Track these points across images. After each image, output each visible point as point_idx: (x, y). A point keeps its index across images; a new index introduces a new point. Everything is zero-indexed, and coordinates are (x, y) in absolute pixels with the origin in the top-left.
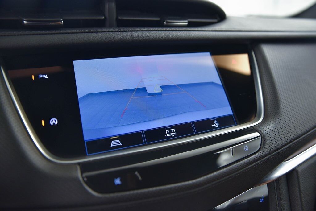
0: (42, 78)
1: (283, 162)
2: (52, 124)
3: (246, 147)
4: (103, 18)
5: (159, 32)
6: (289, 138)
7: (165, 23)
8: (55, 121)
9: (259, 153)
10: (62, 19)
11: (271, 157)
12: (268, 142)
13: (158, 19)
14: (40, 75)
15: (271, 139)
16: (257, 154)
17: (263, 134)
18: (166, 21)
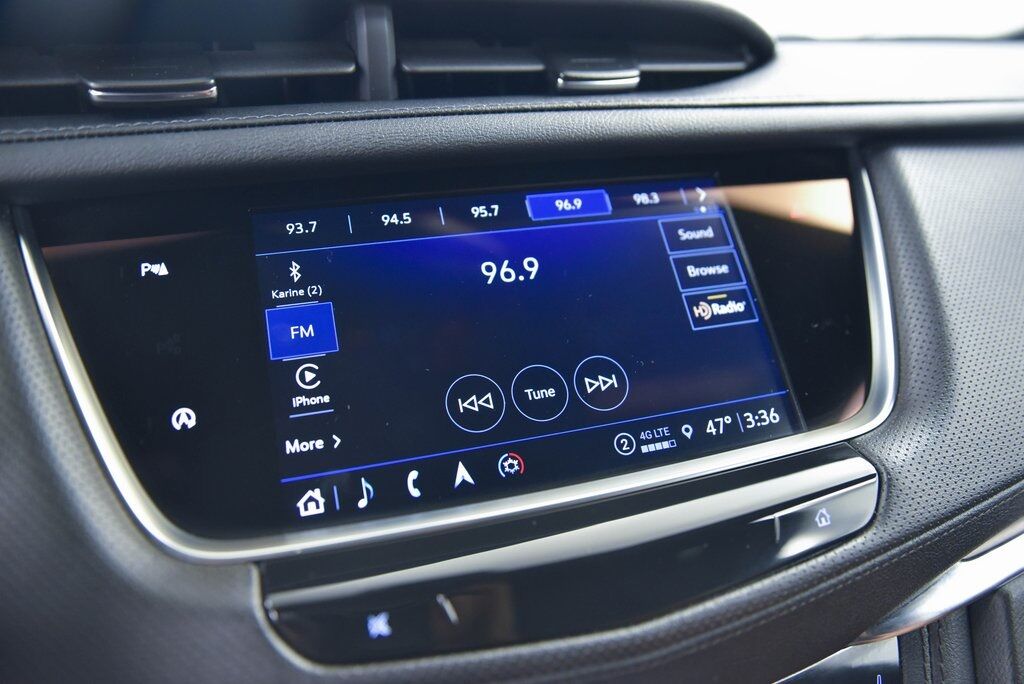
0: (149, 273)
1: (958, 563)
2: (178, 427)
3: (822, 515)
4: (351, 69)
5: (537, 114)
6: (981, 484)
7: (560, 81)
8: (189, 417)
9: (869, 534)
10: (212, 81)
11: (911, 548)
12: (902, 497)
13: (538, 67)
14: (143, 265)
15: (913, 486)
16: (860, 540)
17: (886, 469)
18: (562, 75)
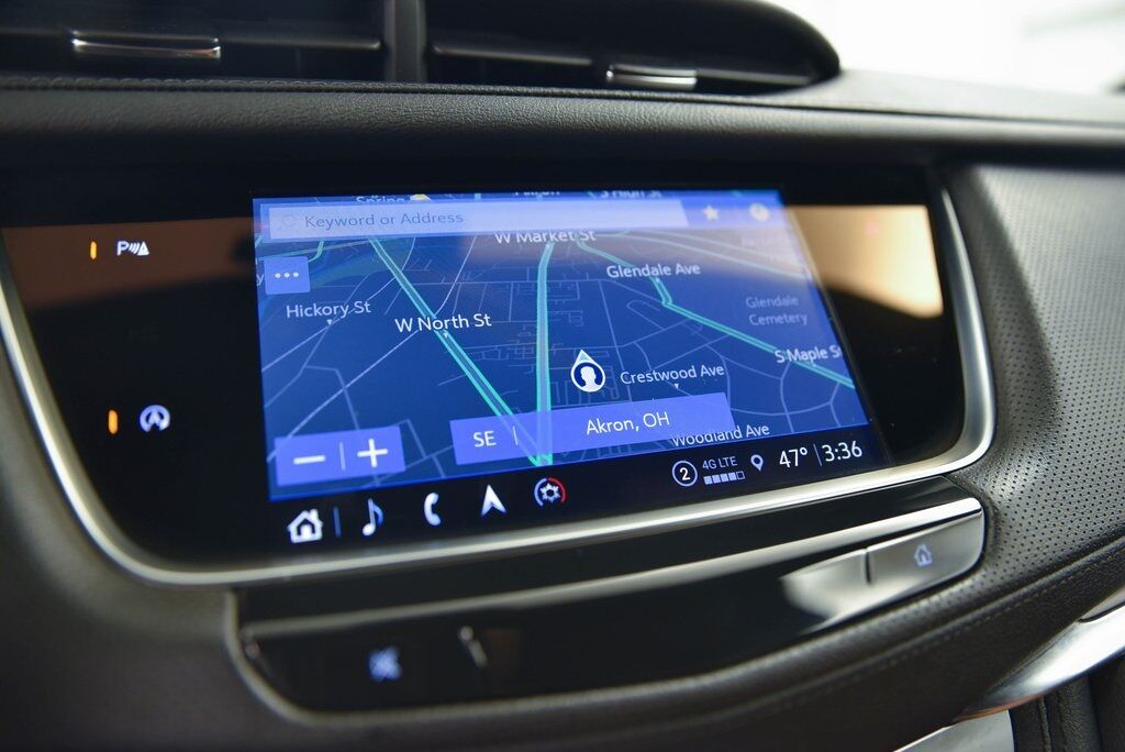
0: (127, 253)
1: (1075, 624)
2: (146, 426)
3: (922, 552)
4: (376, 46)
5: (585, 100)
6: (1101, 525)
7: (610, 74)
8: (162, 416)
9: (978, 577)
10: (216, 40)
11: (1025, 596)
12: (1013, 535)
13: (585, 62)
14: (120, 244)
15: (1025, 523)
16: (968, 583)
17: (992, 502)
18: (611, 67)
